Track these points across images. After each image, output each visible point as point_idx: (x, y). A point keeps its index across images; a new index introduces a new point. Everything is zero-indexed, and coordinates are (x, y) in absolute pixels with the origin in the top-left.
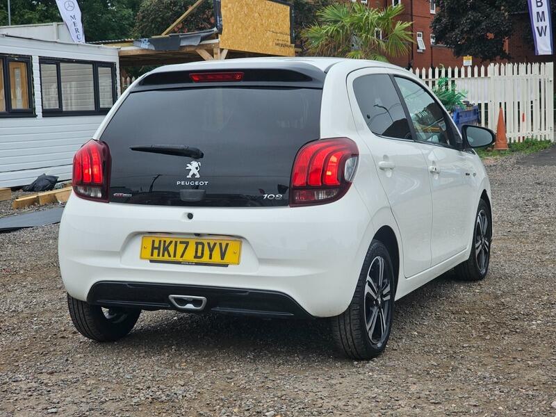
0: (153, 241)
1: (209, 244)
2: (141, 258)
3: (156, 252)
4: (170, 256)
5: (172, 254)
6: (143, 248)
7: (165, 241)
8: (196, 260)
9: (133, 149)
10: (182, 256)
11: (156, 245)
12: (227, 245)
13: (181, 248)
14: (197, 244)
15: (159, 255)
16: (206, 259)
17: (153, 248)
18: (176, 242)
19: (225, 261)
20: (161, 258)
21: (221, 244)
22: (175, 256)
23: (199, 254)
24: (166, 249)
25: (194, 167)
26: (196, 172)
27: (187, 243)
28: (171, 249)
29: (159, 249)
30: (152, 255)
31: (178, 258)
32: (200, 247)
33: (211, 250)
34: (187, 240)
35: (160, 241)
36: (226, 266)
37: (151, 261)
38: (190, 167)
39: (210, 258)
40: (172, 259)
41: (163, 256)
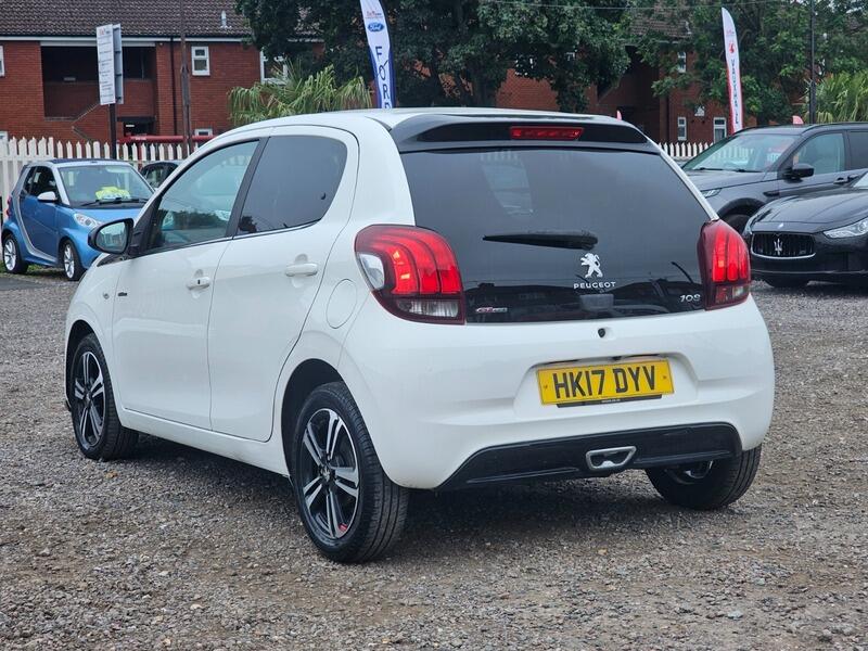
0: (555, 376)
1: (630, 369)
2: (543, 403)
3: (562, 391)
4: (583, 394)
5: (586, 390)
6: (543, 388)
7: (571, 374)
8: (621, 395)
9: (486, 238)
10: (600, 392)
11: (561, 381)
12: (653, 368)
13: (595, 380)
14: (616, 371)
15: (568, 395)
16: (631, 391)
17: (558, 386)
18: (587, 373)
19: (655, 392)
20: (572, 399)
21: (645, 369)
22: (591, 394)
23: (622, 386)
24: (576, 384)
26: (597, 269)
27: (602, 372)
28: (583, 383)
29: (565, 385)
30: (558, 397)
31: (596, 396)
32: (620, 375)
33: (636, 378)
34: (601, 368)
35: (564, 375)
36: (659, 397)
37: (559, 406)
38: (585, 262)
39: (638, 389)
40: (587, 398)
41: (575, 395)
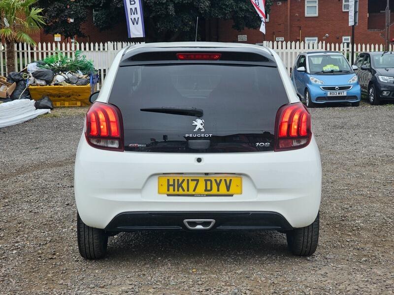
0: (168, 180)
1: (216, 180)
2: (159, 193)
3: (171, 188)
4: (184, 190)
5: (186, 189)
6: (160, 185)
7: (178, 180)
8: (207, 193)
9: (142, 110)
10: (194, 190)
11: (171, 182)
12: (231, 180)
13: (192, 184)
14: (206, 181)
15: (174, 190)
16: (214, 191)
17: (169, 185)
18: (188, 180)
19: (231, 192)
20: (176, 192)
21: (225, 180)
22: (188, 190)
23: (209, 188)
24: (180, 185)
25: (199, 123)
26: (201, 127)
27: (198, 181)
28: (185, 185)
29: (174, 185)
30: (168, 190)
31: (191, 192)
32: (209, 183)
33: (218, 185)
34: (198, 178)
35: (174, 180)
36: (232, 195)
37: (168, 195)
38: (195, 123)
39: (218, 190)
40: (186, 192)
41: (178, 190)
